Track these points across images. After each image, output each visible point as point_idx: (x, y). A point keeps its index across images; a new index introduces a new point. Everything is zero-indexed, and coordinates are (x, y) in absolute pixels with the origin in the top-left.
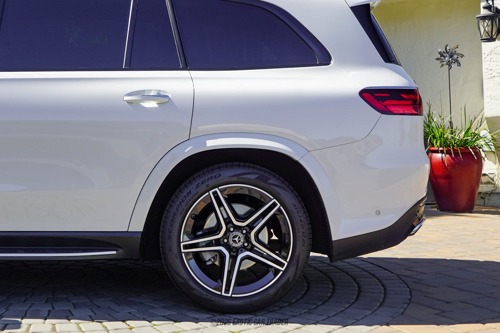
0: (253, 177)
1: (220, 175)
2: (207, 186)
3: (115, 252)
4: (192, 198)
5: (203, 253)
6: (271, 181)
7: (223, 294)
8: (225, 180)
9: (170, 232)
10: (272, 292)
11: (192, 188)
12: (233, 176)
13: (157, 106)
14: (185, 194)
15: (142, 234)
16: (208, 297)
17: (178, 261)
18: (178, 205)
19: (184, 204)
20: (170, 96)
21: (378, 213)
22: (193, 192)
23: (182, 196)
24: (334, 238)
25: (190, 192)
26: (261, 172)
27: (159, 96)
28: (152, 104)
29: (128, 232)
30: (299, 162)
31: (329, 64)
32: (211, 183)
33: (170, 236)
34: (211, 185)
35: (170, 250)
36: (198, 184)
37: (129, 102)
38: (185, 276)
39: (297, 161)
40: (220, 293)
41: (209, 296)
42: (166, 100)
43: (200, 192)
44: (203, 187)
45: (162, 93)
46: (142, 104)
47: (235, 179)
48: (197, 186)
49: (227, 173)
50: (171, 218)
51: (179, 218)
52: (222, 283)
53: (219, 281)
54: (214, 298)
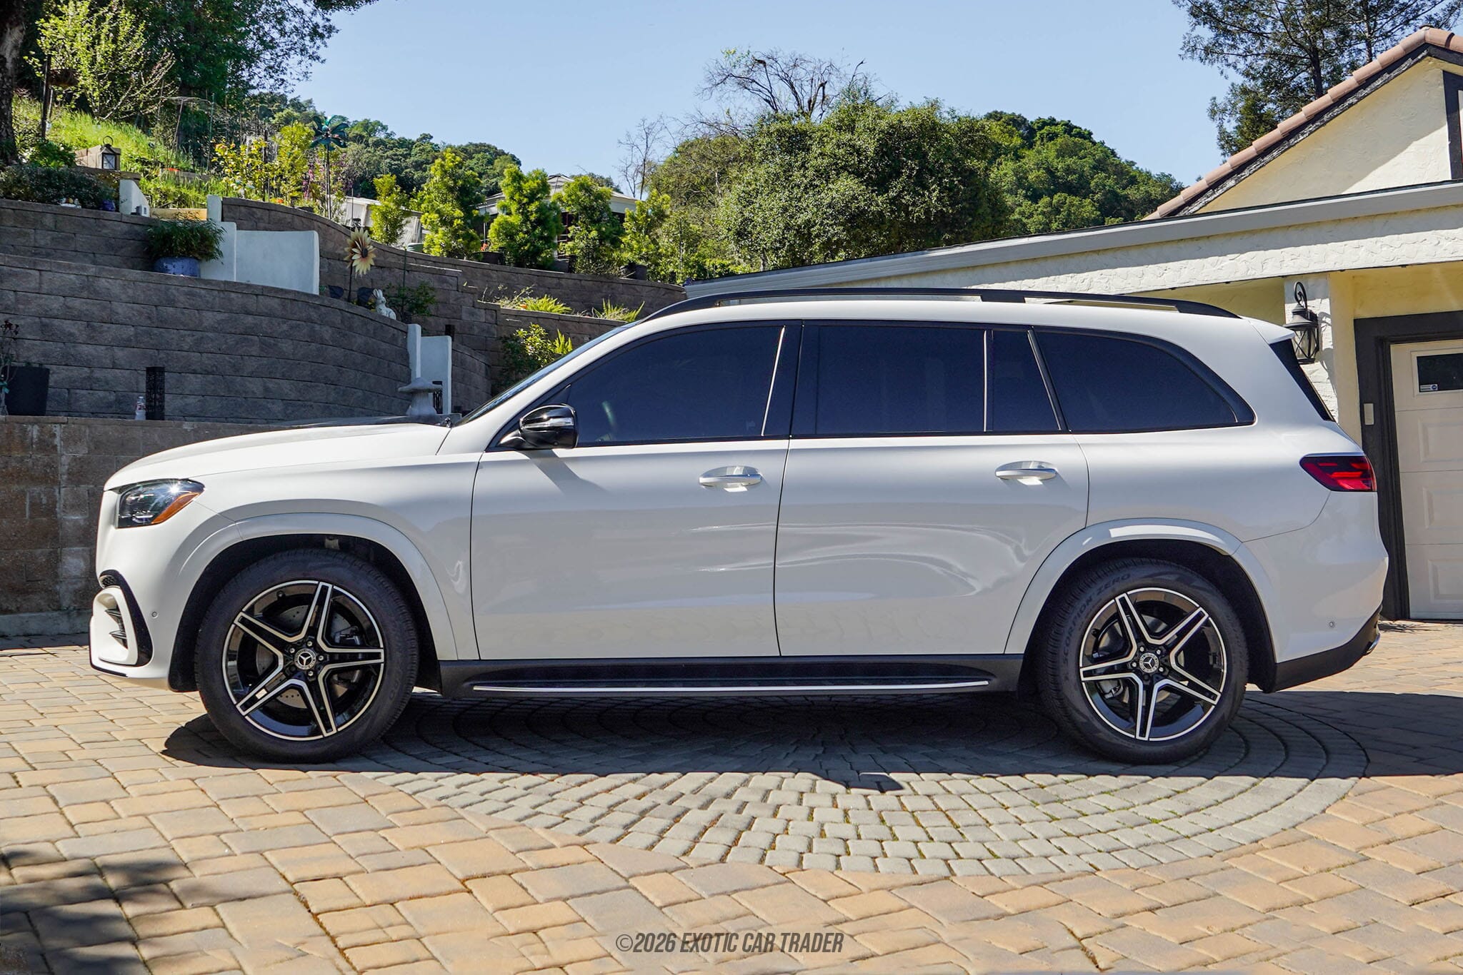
0: (1172, 578)
1: (1129, 576)
2: (1113, 590)
3: (986, 683)
4: (1093, 607)
5: (1102, 683)
6: (1195, 584)
7: (1138, 737)
8: (1136, 583)
9: (1066, 654)
10: (1202, 734)
11: (1092, 592)
12: (1146, 577)
13: (1041, 483)
14: (1084, 602)
15: (1024, 658)
16: (1120, 743)
17: (1077, 694)
18: (1075, 618)
19: (1083, 616)
20: (1057, 470)
21: (1332, 625)
22: (1095, 598)
23: (1079, 605)
24: (1278, 661)
25: (1091, 600)
26: (1181, 571)
27: (1041, 469)
28: (1034, 481)
29: (1004, 654)
30: (1232, 558)
31: (1252, 423)
32: (1118, 587)
33: (1066, 660)
34: (1118, 589)
35: (1067, 678)
36: (1100, 589)
37: (1002, 478)
38: (1088, 713)
39: (1229, 556)
40: (1133, 736)
41: (1120, 741)
42: (1053, 475)
43: (1103, 600)
44: (1109, 593)
45: (1045, 466)
46: (1021, 481)
47: (1149, 581)
48: (1100, 591)
49: (1139, 573)
50: (1067, 635)
51: (1077, 634)
52: (1136, 722)
53: (1131, 719)
54: (1126, 743)
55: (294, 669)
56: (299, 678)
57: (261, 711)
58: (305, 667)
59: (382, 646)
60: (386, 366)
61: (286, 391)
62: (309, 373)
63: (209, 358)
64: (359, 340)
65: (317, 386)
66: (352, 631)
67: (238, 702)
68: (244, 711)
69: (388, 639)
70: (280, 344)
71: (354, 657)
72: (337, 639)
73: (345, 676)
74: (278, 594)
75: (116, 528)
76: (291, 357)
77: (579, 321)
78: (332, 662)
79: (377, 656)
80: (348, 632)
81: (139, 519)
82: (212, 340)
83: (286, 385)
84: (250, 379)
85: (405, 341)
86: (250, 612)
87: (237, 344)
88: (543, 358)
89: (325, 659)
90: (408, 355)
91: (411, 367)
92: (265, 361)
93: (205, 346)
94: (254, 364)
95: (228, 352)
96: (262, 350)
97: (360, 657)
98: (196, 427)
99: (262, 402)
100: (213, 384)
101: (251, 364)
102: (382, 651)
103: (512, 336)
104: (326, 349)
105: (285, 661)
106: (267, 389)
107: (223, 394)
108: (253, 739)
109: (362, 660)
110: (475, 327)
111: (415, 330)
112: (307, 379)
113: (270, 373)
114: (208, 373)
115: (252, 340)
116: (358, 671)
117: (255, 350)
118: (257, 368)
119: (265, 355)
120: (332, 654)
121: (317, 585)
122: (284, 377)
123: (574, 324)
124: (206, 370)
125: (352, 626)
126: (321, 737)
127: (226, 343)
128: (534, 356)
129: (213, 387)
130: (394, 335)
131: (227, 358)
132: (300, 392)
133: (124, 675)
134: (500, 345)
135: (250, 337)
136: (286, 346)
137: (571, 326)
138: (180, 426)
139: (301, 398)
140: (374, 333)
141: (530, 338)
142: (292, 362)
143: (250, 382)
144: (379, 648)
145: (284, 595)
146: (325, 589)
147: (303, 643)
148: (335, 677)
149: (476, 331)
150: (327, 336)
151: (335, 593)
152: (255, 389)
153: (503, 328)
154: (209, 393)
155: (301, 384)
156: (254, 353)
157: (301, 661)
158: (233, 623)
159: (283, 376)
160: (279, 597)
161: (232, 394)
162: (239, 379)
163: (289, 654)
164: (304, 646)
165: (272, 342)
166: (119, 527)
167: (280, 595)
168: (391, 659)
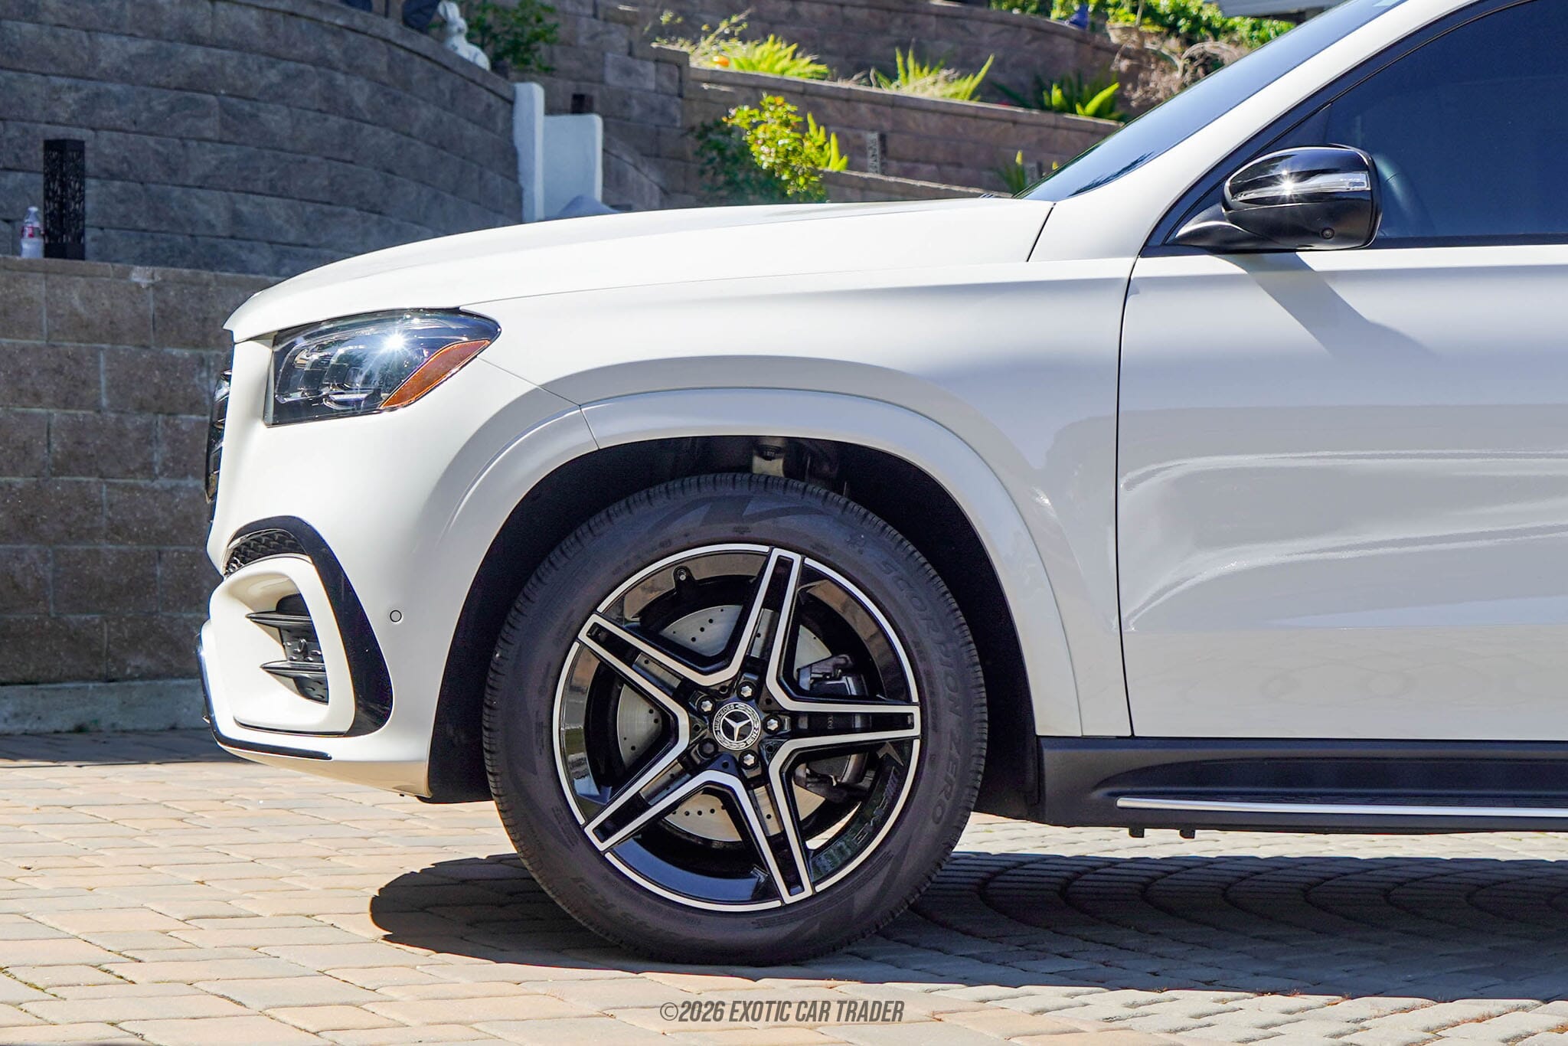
55: (709, 749)
56: (724, 768)
57: (637, 840)
58: (735, 745)
59: (915, 698)
60: (475, 176)
61: (279, 222)
62: (326, 183)
63: (113, 143)
64: (426, 113)
65: (343, 214)
66: (836, 666)
67: (588, 821)
68: (602, 841)
69: (931, 684)
70: (262, 115)
71: (844, 724)
72: (805, 682)
73: (822, 767)
74: (676, 575)
75: (269, 426)
76: (288, 145)
77: (849, 98)
78: (796, 733)
79: (903, 721)
80: (828, 668)
81: (338, 402)
82: (119, 102)
83: (277, 209)
84: (201, 193)
85: (509, 120)
86: (616, 613)
87: (172, 110)
88: (794, 176)
89: (781, 725)
90: (515, 154)
91: (522, 182)
92: (233, 153)
93: (105, 113)
94: (208, 157)
95: (154, 129)
96: (225, 126)
97: (858, 724)
98: (158, 278)
99: (230, 247)
100: (122, 201)
101: (203, 160)
102: (916, 711)
103: (719, 124)
104: (360, 130)
105: (694, 730)
106: (236, 217)
107: (142, 225)
108: (622, 906)
109: (864, 730)
110: (634, 102)
111: (531, 98)
112: (321, 196)
113: (246, 179)
114: (113, 176)
115: (204, 103)
116: (854, 757)
117: (210, 127)
118: (217, 168)
119: (232, 137)
120: (795, 716)
121: (768, 556)
122: (273, 191)
123: (838, 104)
124: (106, 170)
125: (835, 652)
126: (777, 904)
127: (150, 109)
128: (771, 171)
129: (122, 208)
130: (489, 106)
131: (151, 141)
132: (306, 225)
133: (322, 756)
134: (691, 145)
135: (198, 96)
136: (276, 119)
137: (830, 109)
138: (125, 275)
139: (309, 241)
140: (453, 99)
141: (761, 128)
142: (290, 156)
143: (202, 201)
144: (908, 701)
145: (690, 577)
146: (784, 565)
147: (731, 688)
148: (802, 771)
149: (636, 110)
150: (360, 100)
151: (808, 574)
152: (211, 216)
153: (695, 105)
154: (115, 222)
155: (310, 208)
156: (209, 134)
157: (729, 731)
158: (575, 638)
159: (273, 187)
160: (678, 582)
161: (164, 227)
162: (177, 192)
163: (700, 714)
164: (734, 695)
165: (247, 108)
166: (274, 424)
167: (683, 578)
168: (935, 728)
